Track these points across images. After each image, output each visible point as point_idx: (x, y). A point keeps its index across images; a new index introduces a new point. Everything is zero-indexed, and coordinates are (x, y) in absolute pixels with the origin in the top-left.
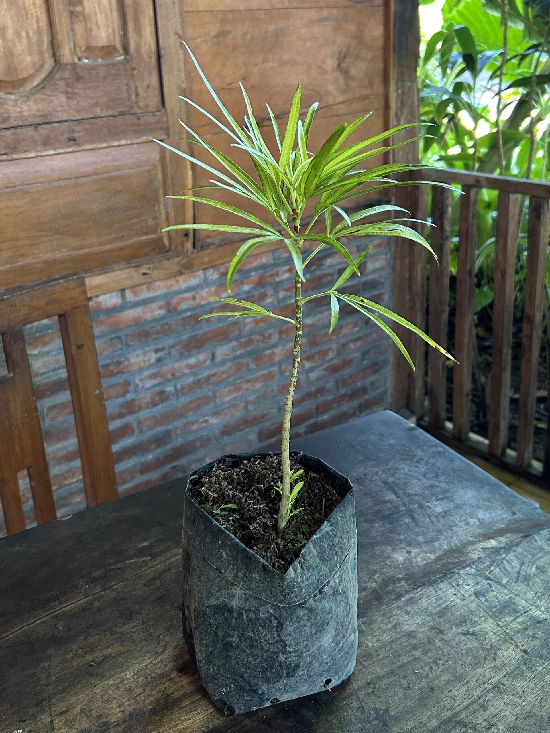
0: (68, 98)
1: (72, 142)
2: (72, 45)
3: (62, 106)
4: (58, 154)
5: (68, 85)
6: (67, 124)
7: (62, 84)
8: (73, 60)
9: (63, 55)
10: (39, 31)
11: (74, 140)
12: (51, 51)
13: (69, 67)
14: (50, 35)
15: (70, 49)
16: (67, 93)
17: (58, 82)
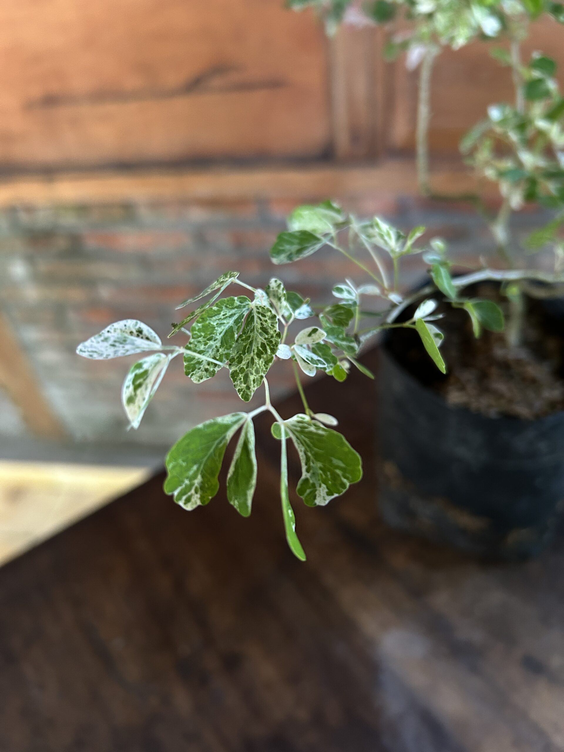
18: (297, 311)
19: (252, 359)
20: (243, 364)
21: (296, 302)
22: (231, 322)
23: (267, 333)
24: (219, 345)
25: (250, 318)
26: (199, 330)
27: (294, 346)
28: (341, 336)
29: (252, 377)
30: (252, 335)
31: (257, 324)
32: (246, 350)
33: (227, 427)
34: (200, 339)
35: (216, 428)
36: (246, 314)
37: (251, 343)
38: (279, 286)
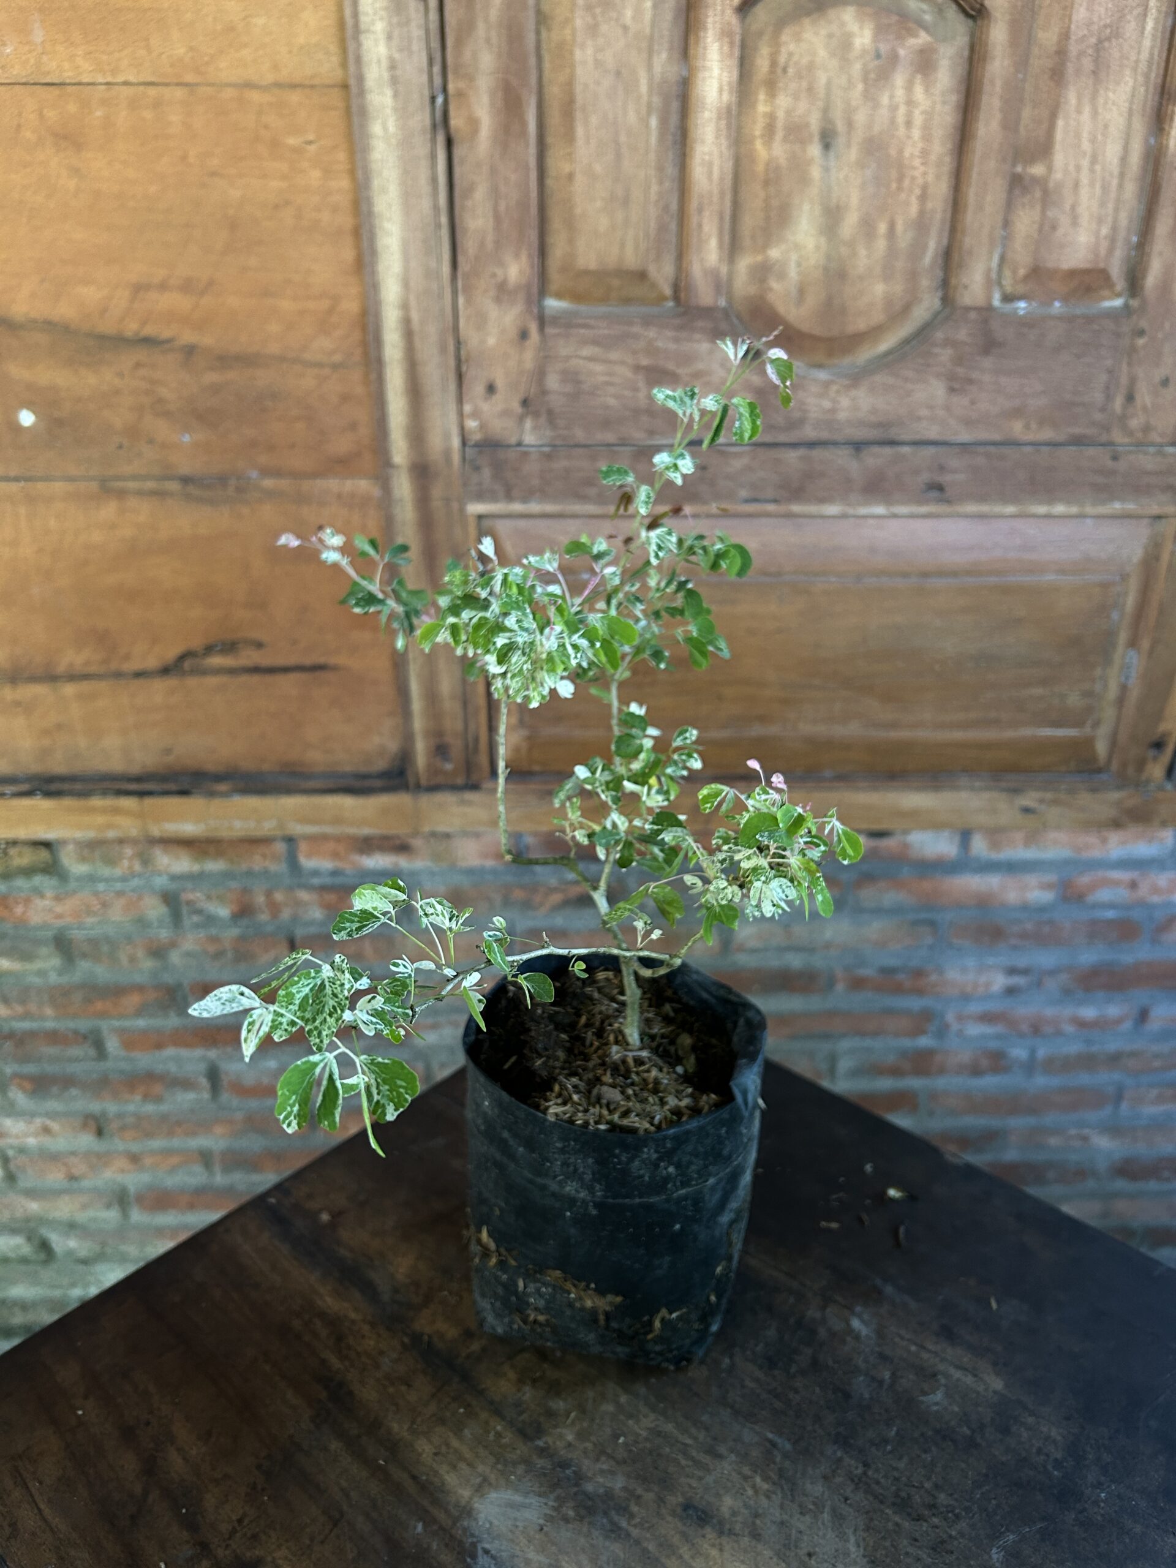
0: (952, 390)
1: (934, 494)
2: (995, 262)
3: (931, 408)
4: (895, 516)
5: (959, 360)
6: (931, 450)
7: (945, 355)
8: (989, 298)
9: (966, 287)
10: (921, 225)
11: (940, 488)
12: (940, 274)
13: (973, 315)
14: (946, 234)
15: (989, 270)
16: (951, 377)
17: (936, 350)
18: (359, 983)
19: (325, 1019)
20: (317, 1023)
21: (356, 976)
22: (307, 990)
23: (337, 997)
24: (297, 1008)
25: (322, 986)
26: (283, 996)
27: (356, 1012)
28: (397, 1004)
29: (324, 1033)
30: (324, 999)
31: (328, 990)
32: (320, 1012)
33: (316, 1065)
34: (283, 1004)
35: (308, 1065)
36: (319, 983)
37: (324, 1006)
38: (343, 961)
